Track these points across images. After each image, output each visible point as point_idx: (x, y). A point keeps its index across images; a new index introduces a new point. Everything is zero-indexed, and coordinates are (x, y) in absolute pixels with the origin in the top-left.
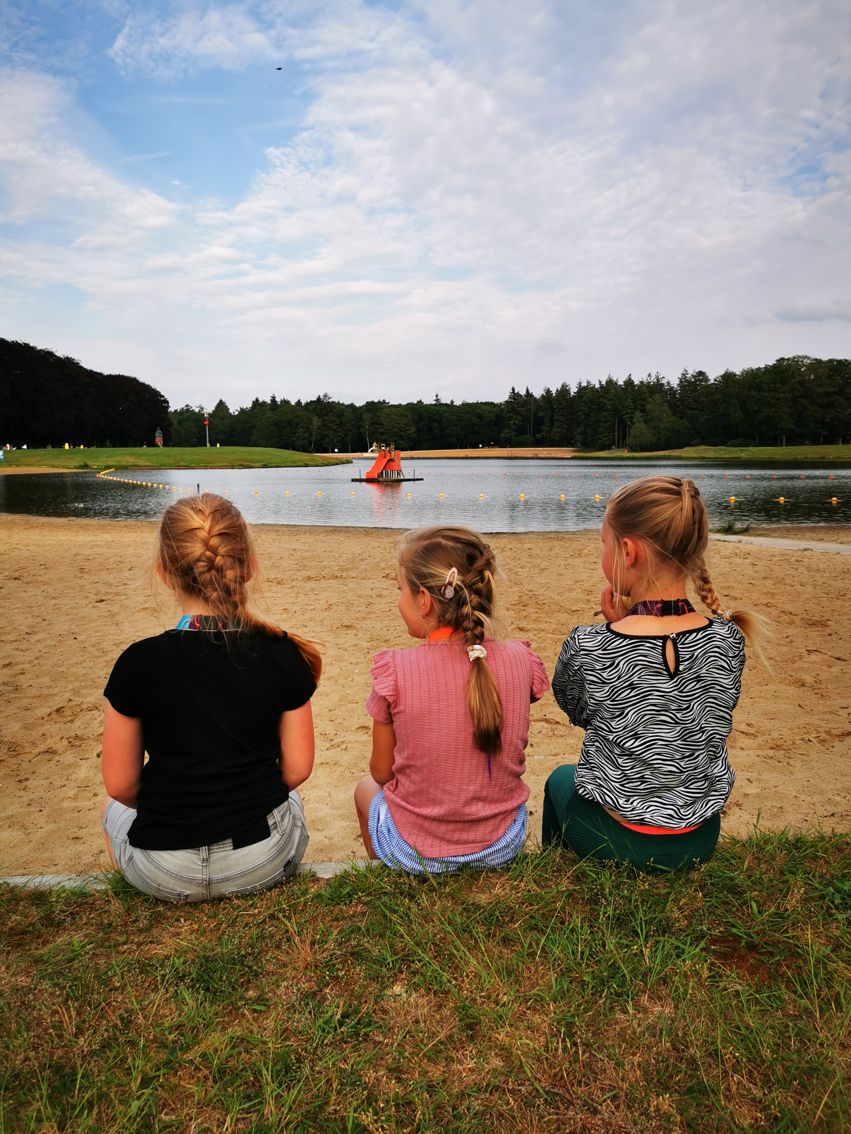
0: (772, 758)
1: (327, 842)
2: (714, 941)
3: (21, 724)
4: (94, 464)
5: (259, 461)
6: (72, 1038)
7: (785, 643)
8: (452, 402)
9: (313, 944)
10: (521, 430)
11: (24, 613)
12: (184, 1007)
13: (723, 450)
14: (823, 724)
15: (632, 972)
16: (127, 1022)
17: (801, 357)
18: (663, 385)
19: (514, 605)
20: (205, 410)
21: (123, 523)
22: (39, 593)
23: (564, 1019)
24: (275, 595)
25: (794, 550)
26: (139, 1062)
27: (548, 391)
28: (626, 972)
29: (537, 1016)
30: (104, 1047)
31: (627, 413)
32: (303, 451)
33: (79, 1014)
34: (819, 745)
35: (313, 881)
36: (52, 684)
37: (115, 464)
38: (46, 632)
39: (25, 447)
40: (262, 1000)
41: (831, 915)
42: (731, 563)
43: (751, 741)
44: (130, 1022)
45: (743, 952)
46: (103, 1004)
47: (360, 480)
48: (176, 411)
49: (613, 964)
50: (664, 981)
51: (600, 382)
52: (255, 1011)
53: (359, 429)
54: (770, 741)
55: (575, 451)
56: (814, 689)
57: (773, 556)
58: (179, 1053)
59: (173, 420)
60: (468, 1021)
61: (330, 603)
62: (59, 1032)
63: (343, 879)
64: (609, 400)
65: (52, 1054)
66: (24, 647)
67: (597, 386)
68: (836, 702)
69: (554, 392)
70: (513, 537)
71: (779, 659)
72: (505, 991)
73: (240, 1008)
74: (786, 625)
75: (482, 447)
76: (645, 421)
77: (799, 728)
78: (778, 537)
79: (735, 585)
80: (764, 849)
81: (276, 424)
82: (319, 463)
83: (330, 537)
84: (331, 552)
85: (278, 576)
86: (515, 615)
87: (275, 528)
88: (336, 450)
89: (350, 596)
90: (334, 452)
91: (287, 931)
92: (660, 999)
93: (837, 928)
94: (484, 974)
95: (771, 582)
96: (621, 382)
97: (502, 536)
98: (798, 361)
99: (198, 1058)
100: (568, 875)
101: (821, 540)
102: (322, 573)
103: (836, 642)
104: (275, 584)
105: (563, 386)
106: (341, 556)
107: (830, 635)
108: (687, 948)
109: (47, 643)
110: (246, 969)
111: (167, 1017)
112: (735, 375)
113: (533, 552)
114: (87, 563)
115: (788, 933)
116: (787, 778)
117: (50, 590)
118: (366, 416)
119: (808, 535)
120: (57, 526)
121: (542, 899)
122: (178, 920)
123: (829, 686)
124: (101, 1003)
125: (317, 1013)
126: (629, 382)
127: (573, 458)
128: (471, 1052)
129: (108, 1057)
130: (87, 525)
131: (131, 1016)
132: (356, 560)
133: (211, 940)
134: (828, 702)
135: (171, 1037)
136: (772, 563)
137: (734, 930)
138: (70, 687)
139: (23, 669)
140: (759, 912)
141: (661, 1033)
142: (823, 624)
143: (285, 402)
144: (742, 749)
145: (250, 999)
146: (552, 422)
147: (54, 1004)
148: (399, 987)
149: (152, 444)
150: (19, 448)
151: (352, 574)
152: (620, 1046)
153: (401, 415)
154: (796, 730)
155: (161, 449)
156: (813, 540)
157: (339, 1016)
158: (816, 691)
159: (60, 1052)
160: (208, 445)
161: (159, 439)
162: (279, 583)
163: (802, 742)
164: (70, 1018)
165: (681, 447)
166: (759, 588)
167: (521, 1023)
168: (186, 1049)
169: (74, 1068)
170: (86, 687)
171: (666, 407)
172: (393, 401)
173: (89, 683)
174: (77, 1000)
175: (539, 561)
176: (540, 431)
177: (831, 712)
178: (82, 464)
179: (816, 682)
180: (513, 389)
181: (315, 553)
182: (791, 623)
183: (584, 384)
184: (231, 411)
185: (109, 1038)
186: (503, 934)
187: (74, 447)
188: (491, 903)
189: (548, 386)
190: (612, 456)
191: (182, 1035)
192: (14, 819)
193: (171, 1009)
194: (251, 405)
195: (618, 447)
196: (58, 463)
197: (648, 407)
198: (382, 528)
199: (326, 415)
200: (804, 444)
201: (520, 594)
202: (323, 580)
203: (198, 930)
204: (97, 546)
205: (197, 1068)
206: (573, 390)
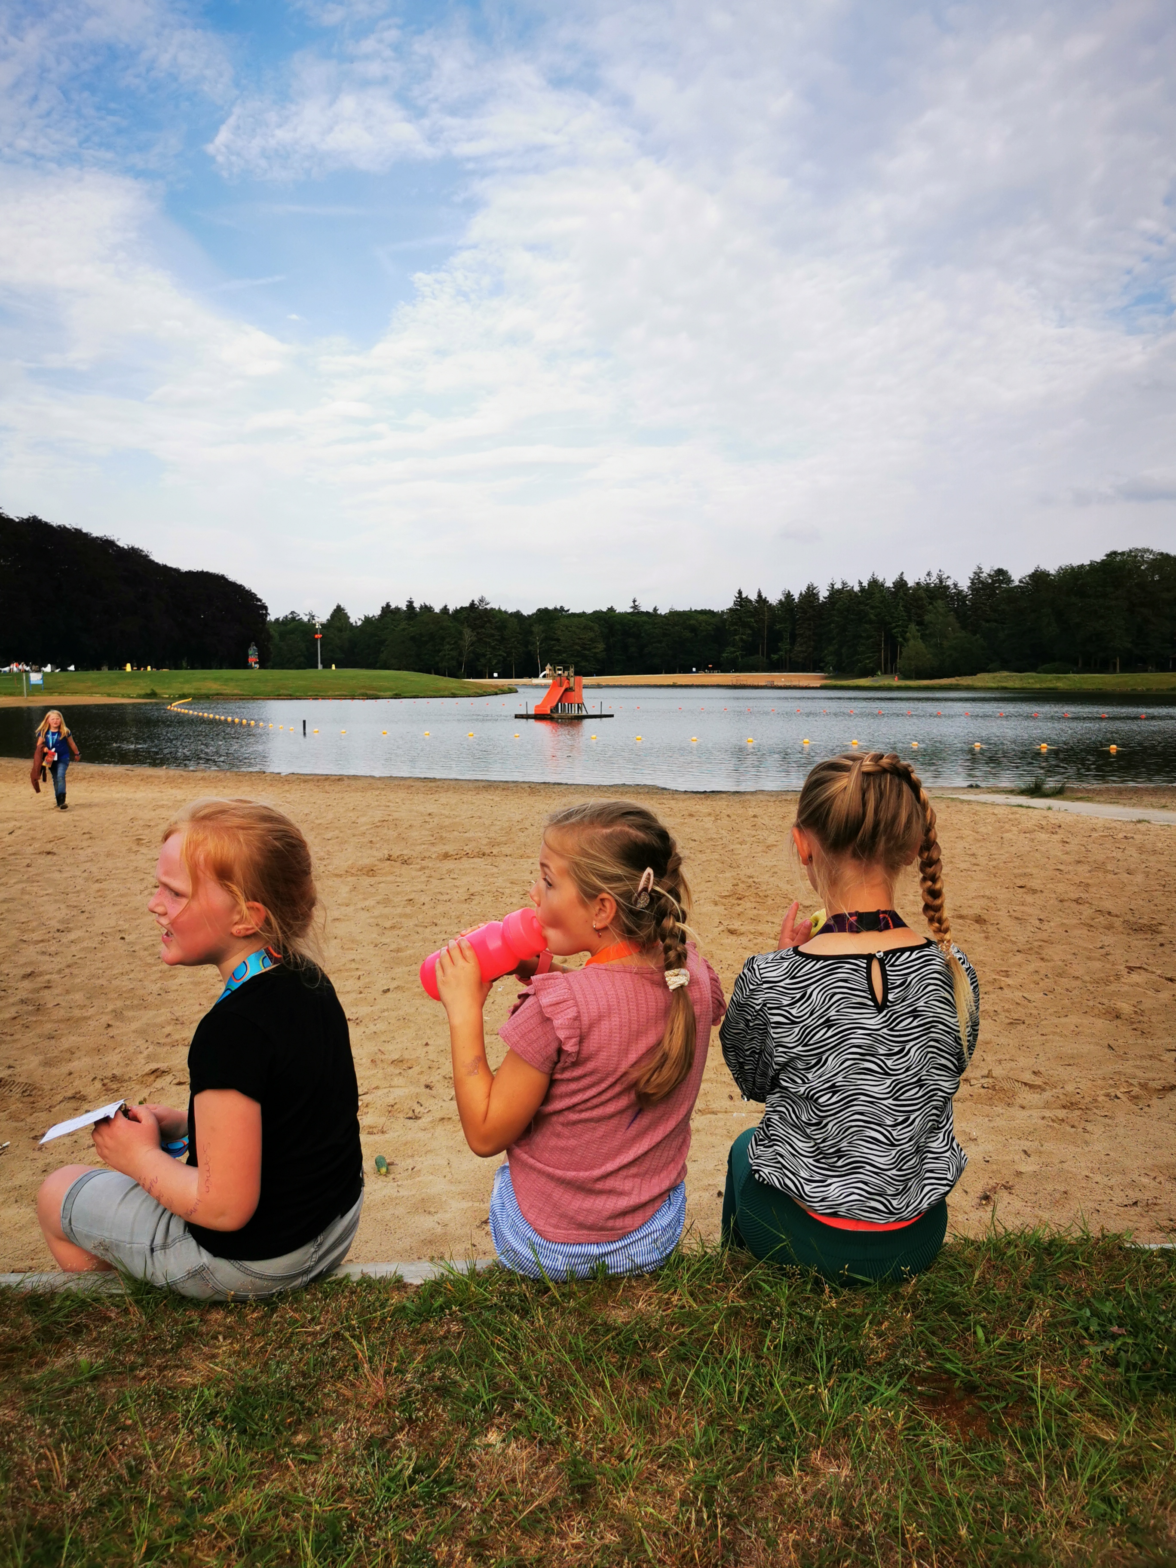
0: (1063, 1120)
1: (439, 1230)
2: (922, 1381)
3: (41, 1057)
4: (165, 692)
5: (390, 689)
6: (62, 1492)
7: (1098, 955)
8: (655, 610)
9: (388, 1373)
10: (750, 649)
11: (56, 901)
12: (210, 1452)
13: (1033, 678)
14: (1139, 1073)
15: (804, 1419)
16: (136, 1472)
17: (1140, 550)
18: (948, 587)
19: (725, 897)
20: (317, 619)
21: (199, 774)
22: (78, 873)
23: (705, 1482)
24: (398, 879)
25: (1124, 822)
26: (145, 1526)
27: (788, 596)
28: (794, 1419)
29: (671, 1477)
30: (102, 1505)
31: (897, 626)
32: (450, 676)
33: (74, 1460)
34: (1129, 1103)
35: (398, 1289)
36: (87, 1002)
37: (192, 691)
38: (84, 929)
39: (72, 668)
40: (314, 1447)
41: (1082, 1347)
42: (1032, 840)
43: (1037, 1096)
44: (140, 1472)
45: (958, 1395)
46: (107, 1448)
47: (527, 717)
48: (277, 620)
49: (780, 1408)
50: (845, 1433)
51: (860, 583)
52: (304, 1461)
53: (526, 647)
54: (1061, 1097)
55: (826, 678)
56: (1132, 1023)
57: (1094, 830)
58: (198, 1515)
59: (271, 631)
60: (580, 1481)
61: (471, 891)
62: (46, 1484)
63: (435, 1287)
64: (872, 608)
65: (35, 1512)
66: (53, 949)
67: (857, 588)
68: (1160, 1042)
69: (796, 597)
70: (736, 798)
71: (1087, 978)
72: (632, 1443)
73: (283, 1456)
74: (1101, 930)
75: (697, 672)
76: (923, 637)
77: (1104, 1078)
78: (1105, 802)
79: (1034, 871)
80: (1005, 1253)
81: (413, 639)
82: (471, 692)
83: (481, 796)
84: (480, 818)
85: (405, 852)
86: (726, 912)
87: (408, 783)
88: (496, 675)
89: (500, 882)
90: (493, 677)
91: (356, 1356)
92: (837, 1457)
93: (1089, 1366)
94: (607, 1419)
95: (1087, 868)
96: (889, 584)
97: (718, 797)
98: (1136, 556)
99: (221, 1523)
100: (738, 1285)
101: (1164, 807)
102: (466, 848)
103: (1170, 956)
104: (398, 864)
105: (808, 588)
106: (492, 824)
107: (1162, 945)
108: (882, 1388)
109: (85, 944)
110: (297, 1405)
111: (188, 1466)
112: (1049, 575)
113: (759, 821)
114: (146, 832)
115: (1022, 1370)
116: (1079, 1150)
117: (94, 869)
118: (536, 629)
119: (1147, 799)
120: (111, 778)
121: (697, 1318)
122: (216, 1338)
123: (1154, 1019)
124: (103, 1447)
125: (383, 1465)
126: (901, 584)
127: (822, 688)
128: (580, 1523)
129: (107, 1519)
130: (151, 776)
131: (141, 1463)
132: (514, 830)
133: (255, 1367)
134: (1149, 1041)
135: (190, 1494)
136: (1090, 840)
137: (948, 1366)
138: (110, 1007)
139: (49, 981)
140: (987, 1341)
141: (830, 1502)
142: (1152, 929)
143: (427, 609)
144: (1023, 1108)
145: (298, 1445)
146: (793, 637)
147: (41, 1447)
148: (495, 1435)
149: (244, 665)
150: (64, 669)
151: (506, 850)
152: (775, 1519)
153: (585, 628)
154: (1099, 1082)
155: (256, 672)
156: (1152, 806)
157: (408, 1472)
158: (1134, 1026)
159: (46, 1510)
160: (320, 666)
161: (253, 657)
162: (405, 862)
163: (1107, 1099)
164: (62, 1465)
165: (973, 673)
166: (1069, 877)
167: (648, 1486)
168: (208, 1509)
169: (61, 1531)
170: (132, 1007)
171: (952, 618)
172: (575, 608)
173: (135, 1002)
174: (74, 1441)
175: (766, 833)
176: (777, 650)
177: (1151, 1057)
178: (149, 692)
179: (1136, 1012)
180: (740, 593)
181: (457, 820)
182: (1110, 927)
183: (838, 586)
184: (352, 620)
185: (110, 1493)
186: (640, 1366)
187: (139, 669)
188: (629, 1322)
189: (788, 588)
190: (877, 684)
191: (204, 1492)
192: (22, 1191)
193: (194, 1456)
194: (379, 613)
195: (886, 673)
196: (117, 689)
197: (927, 618)
198: (555, 784)
199: (482, 627)
200: (1146, 671)
201: (735, 882)
202: (465, 859)
203: (239, 1352)
204: (162, 806)
205: (219, 1536)
206: (823, 594)
